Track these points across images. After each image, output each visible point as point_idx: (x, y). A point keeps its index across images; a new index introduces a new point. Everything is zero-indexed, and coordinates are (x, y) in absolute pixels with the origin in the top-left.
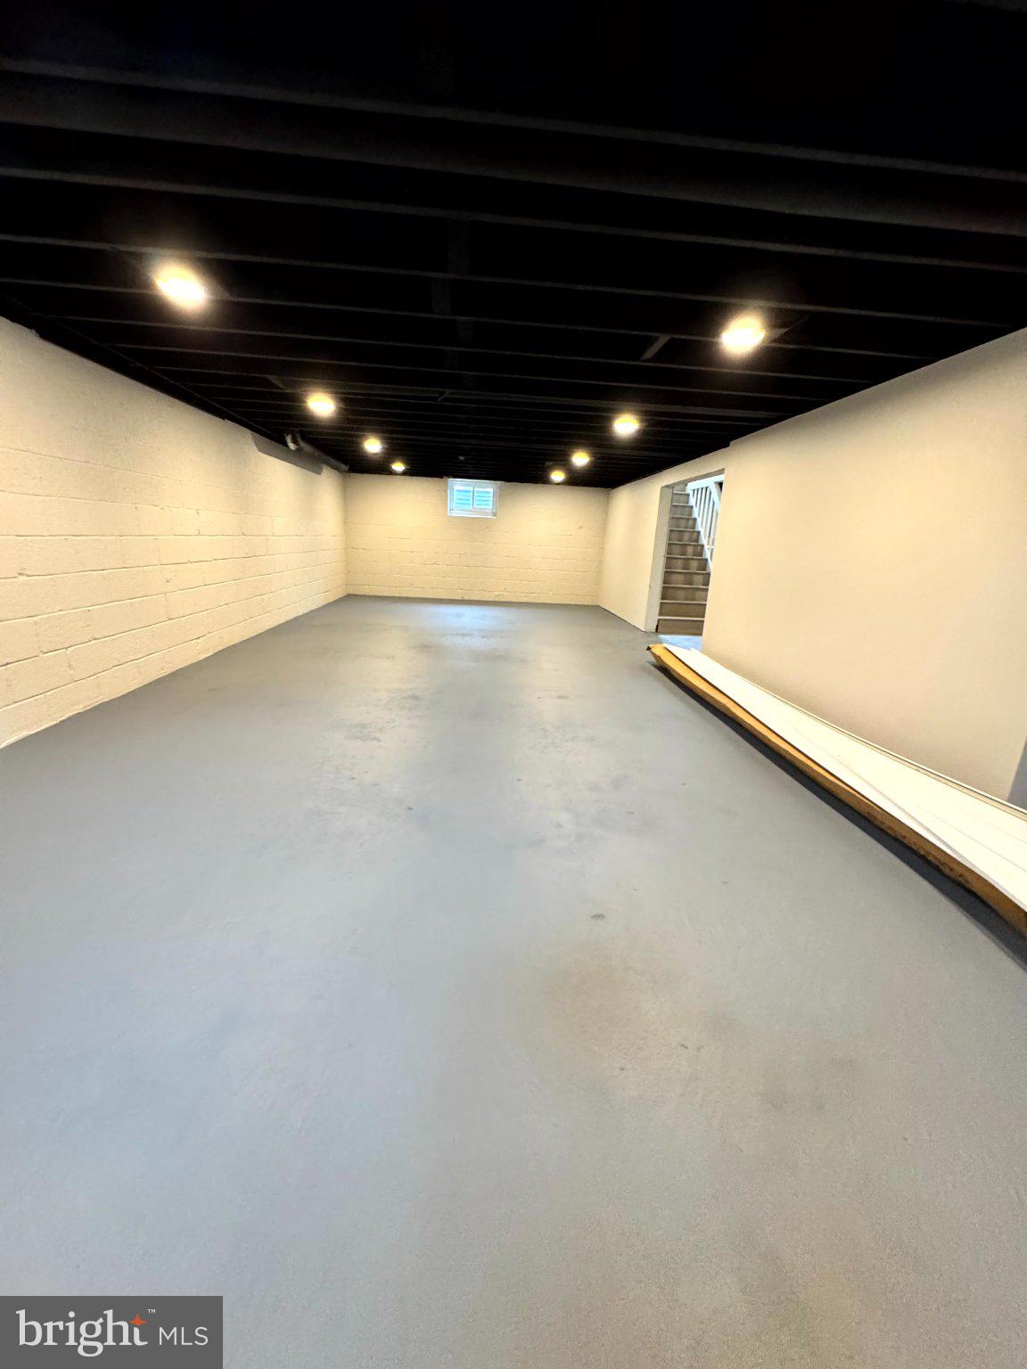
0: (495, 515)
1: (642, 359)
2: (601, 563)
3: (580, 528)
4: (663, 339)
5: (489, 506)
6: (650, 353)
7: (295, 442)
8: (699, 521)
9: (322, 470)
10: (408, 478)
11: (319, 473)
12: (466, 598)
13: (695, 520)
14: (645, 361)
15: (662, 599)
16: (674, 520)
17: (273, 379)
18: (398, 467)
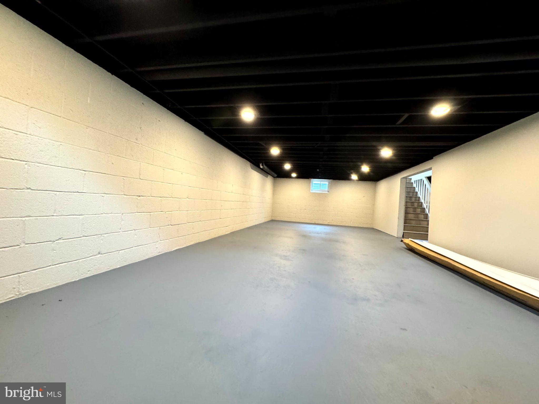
0: (328, 192)
1: (397, 124)
2: (373, 211)
3: (364, 197)
4: (406, 115)
5: (326, 189)
6: (400, 121)
7: (263, 165)
8: (419, 193)
9: (268, 176)
10: (297, 179)
11: (267, 177)
12: (316, 223)
13: (417, 192)
14: (398, 125)
15: (404, 224)
16: (408, 193)
17: (261, 143)
18: (294, 175)
